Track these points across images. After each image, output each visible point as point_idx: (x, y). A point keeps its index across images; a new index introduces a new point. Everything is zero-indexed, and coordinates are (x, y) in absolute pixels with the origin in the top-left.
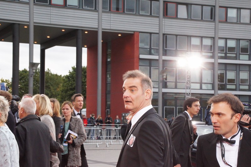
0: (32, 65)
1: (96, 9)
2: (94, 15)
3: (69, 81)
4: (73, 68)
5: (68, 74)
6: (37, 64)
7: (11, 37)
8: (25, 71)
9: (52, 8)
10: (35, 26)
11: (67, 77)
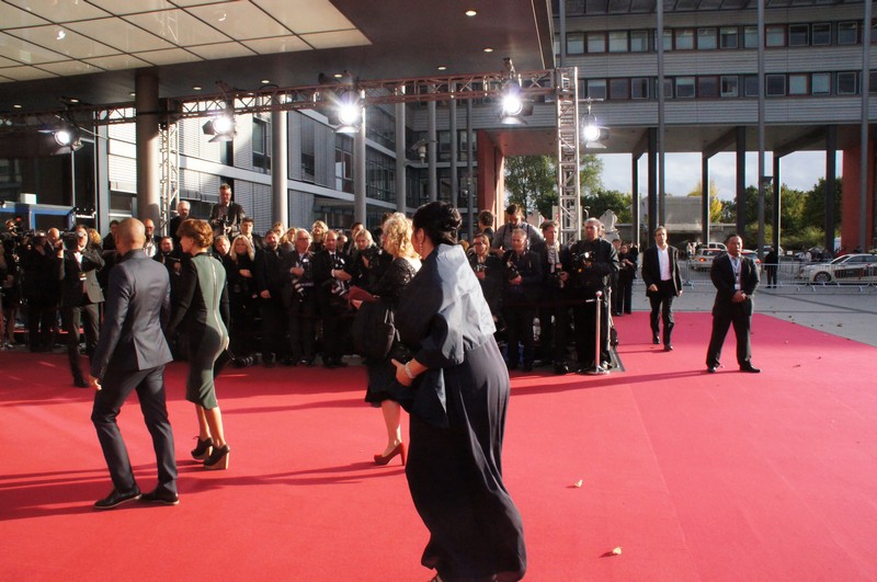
0: (763, 179)
1: (858, 92)
2: (856, 101)
3: (815, 199)
4: (822, 182)
5: (813, 190)
6: (769, 178)
7: (734, 145)
8: (752, 189)
9: (790, 100)
10: (766, 127)
11: (811, 193)
